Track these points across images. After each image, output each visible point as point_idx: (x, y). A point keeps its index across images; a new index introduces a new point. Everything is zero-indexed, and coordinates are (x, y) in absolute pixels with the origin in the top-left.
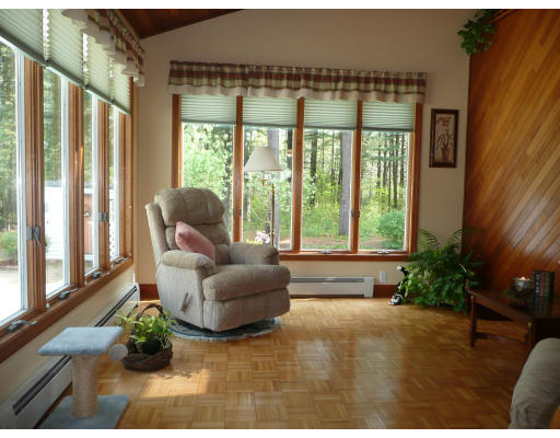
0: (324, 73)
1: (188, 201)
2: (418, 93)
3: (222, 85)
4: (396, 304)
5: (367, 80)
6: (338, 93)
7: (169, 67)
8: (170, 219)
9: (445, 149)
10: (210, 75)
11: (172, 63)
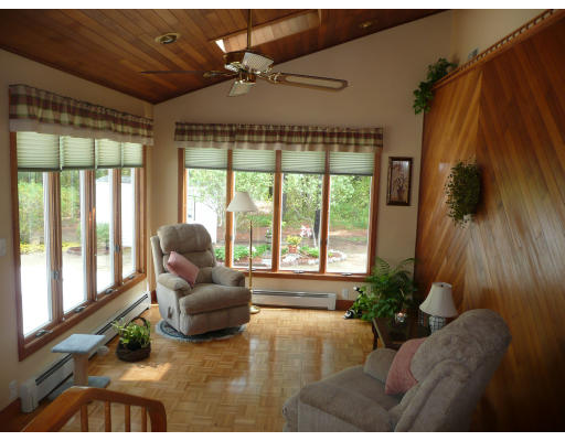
0: (296, 130)
1: (180, 235)
2: (375, 145)
3: (215, 141)
4: (348, 318)
5: (332, 135)
6: (307, 146)
7: (175, 127)
8: (166, 249)
9: (400, 191)
10: (205, 133)
11: (177, 124)
